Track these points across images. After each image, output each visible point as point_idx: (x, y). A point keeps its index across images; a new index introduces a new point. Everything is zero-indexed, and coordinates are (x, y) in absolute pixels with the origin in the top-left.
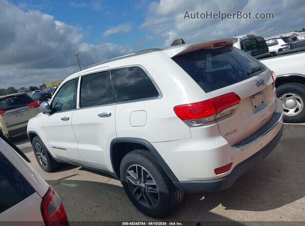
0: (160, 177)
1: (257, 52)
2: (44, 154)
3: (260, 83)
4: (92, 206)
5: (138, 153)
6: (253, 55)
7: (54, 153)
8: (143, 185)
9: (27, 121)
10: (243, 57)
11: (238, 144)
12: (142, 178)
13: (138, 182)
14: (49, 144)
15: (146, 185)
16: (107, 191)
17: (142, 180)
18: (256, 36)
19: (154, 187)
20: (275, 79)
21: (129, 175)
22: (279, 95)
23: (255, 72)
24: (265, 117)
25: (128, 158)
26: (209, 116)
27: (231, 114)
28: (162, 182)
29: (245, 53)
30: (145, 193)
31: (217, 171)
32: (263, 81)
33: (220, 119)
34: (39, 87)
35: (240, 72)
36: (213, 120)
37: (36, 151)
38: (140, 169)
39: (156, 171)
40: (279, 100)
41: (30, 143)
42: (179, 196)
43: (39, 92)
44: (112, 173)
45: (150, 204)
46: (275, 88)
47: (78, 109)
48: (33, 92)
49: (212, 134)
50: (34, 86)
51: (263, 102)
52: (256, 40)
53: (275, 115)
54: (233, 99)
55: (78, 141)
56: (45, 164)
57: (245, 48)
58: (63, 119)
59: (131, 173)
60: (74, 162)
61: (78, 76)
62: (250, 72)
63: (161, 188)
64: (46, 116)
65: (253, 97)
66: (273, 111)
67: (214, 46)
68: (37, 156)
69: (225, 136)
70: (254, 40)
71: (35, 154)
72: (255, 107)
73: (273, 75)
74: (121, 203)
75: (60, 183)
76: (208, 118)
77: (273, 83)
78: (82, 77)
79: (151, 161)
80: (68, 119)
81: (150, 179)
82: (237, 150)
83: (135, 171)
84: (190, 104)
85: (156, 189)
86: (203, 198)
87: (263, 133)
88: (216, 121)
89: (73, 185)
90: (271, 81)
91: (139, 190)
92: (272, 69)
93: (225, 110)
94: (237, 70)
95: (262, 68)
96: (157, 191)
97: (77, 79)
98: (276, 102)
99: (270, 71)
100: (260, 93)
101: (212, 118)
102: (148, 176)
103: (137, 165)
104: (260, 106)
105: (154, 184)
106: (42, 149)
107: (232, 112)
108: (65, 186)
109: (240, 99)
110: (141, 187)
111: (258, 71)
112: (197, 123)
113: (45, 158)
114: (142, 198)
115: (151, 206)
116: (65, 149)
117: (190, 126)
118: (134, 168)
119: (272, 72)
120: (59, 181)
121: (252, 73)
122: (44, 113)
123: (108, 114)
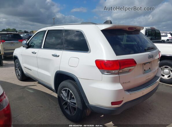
0: (79, 99)
1: (154, 38)
2: (19, 70)
3: (151, 57)
4: (38, 106)
5: (70, 82)
6: (151, 39)
7: (25, 71)
8: (69, 101)
9: (14, 50)
10: (145, 39)
11: (129, 90)
12: (69, 97)
13: (66, 99)
14: (23, 65)
15: (70, 101)
16: (49, 99)
17: (69, 98)
18: (156, 29)
19: (75, 103)
20: (160, 56)
21: (62, 93)
22: (161, 66)
23: (149, 49)
24: (150, 77)
25: (64, 83)
26: (115, 70)
27: (129, 71)
28: (80, 102)
29: (147, 37)
30: (69, 106)
31: (113, 103)
32: (153, 56)
33: (121, 73)
34: (29, 32)
35: (141, 48)
36: (117, 73)
37: (16, 67)
38: (69, 91)
39: (77, 95)
40: (160, 69)
41: (13, 62)
42: (88, 112)
43: (28, 34)
44: (53, 90)
45: (71, 113)
46: (159, 62)
47: (42, 49)
48: (25, 34)
49: (115, 81)
50: (27, 31)
51: (150, 68)
52: (155, 31)
53: (156, 77)
54: (132, 63)
55: (38, 67)
56: (19, 76)
57: (148, 34)
58: (33, 53)
59: (64, 92)
60: (35, 78)
61: (46, 29)
62: (146, 48)
63: (78, 105)
64: (24, 49)
65: (145, 64)
66: (155, 74)
67: (128, 29)
68: (16, 70)
69: (122, 84)
70: (154, 31)
71: (15, 69)
72: (145, 70)
73: (160, 54)
74: (55, 108)
75: (25, 88)
76: (115, 71)
77: (158, 59)
78: (48, 31)
79: (76, 89)
80: (36, 53)
81: (73, 98)
82: (128, 93)
83: (66, 92)
84: (106, 60)
85: (75, 105)
86: (103, 116)
87: (145, 87)
88: (118, 73)
89: (32, 91)
90: (158, 57)
91: (66, 103)
92: (160, 50)
93: (126, 69)
94: (140, 46)
95: (154, 48)
96: (76, 106)
97: (45, 31)
98: (158, 69)
99: (159, 50)
100: (150, 63)
101: (117, 71)
102: (72, 97)
103: (68, 89)
104: (148, 70)
105: (75, 102)
106: (19, 67)
107: (130, 71)
108: (27, 90)
109: (136, 63)
110: (68, 102)
111: (151, 49)
112: (107, 73)
113: (20, 72)
114: (67, 108)
115: (71, 114)
116: (31, 70)
117: (103, 73)
118: (66, 90)
119: (159, 52)
120: (25, 87)
121: (148, 50)
122: (24, 47)
123: (58, 55)
